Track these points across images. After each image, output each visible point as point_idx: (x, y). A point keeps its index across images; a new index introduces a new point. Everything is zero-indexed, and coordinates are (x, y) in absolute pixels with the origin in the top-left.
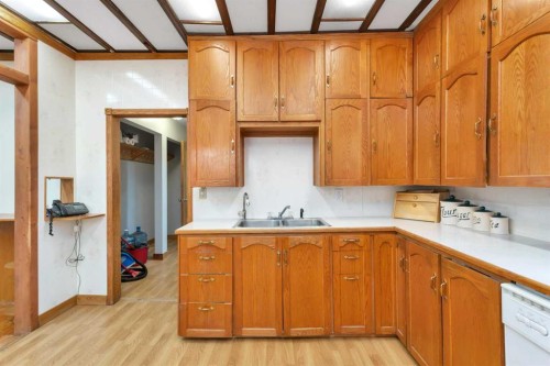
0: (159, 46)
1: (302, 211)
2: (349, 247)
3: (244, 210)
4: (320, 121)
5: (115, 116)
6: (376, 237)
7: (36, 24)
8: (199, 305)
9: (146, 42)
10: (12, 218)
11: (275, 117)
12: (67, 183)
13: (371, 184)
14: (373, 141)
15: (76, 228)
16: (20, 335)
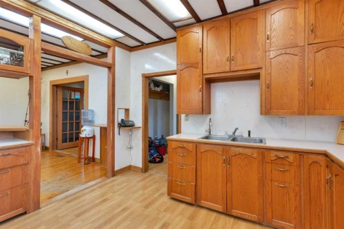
0: (165, 37)
1: (249, 132)
2: (279, 161)
3: (210, 129)
4: (261, 68)
5: (146, 77)
6: (305, 156)
7: (114, 40)
8: (177, 181)
9: (158, 37)
10: (106, 126)
11: (227, 69)
12: (127, 111)
13: (308, 114)
14: (311, 79)
15: (130, 133)
16: (108, 178)
